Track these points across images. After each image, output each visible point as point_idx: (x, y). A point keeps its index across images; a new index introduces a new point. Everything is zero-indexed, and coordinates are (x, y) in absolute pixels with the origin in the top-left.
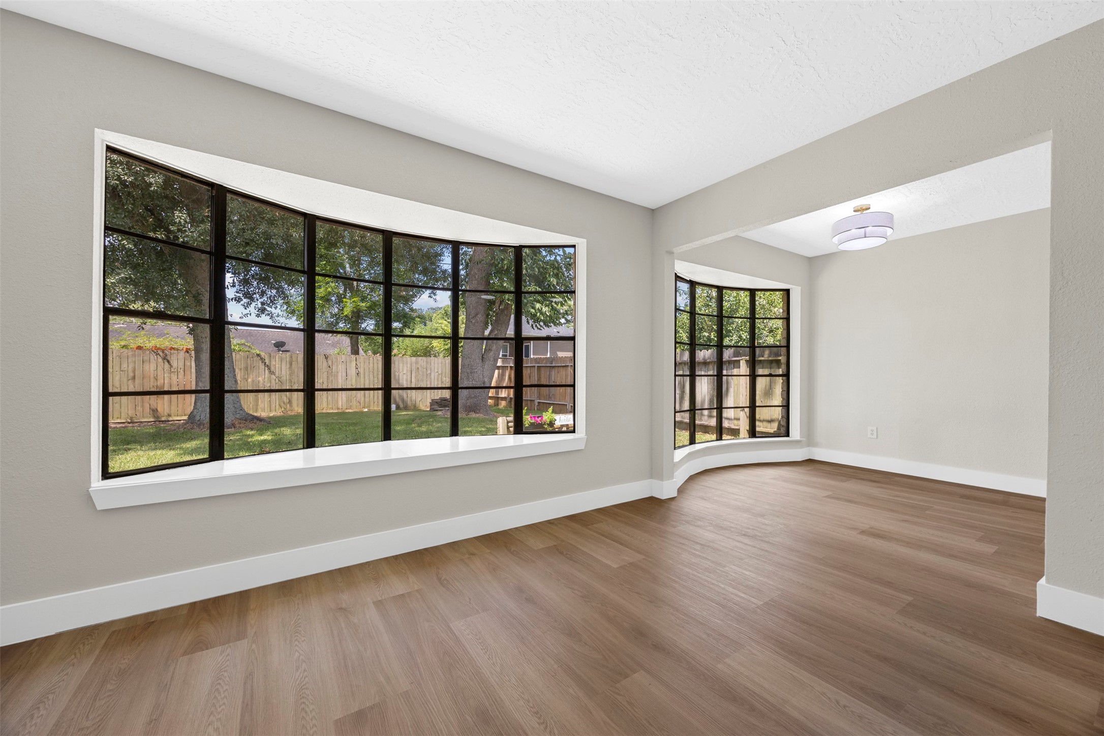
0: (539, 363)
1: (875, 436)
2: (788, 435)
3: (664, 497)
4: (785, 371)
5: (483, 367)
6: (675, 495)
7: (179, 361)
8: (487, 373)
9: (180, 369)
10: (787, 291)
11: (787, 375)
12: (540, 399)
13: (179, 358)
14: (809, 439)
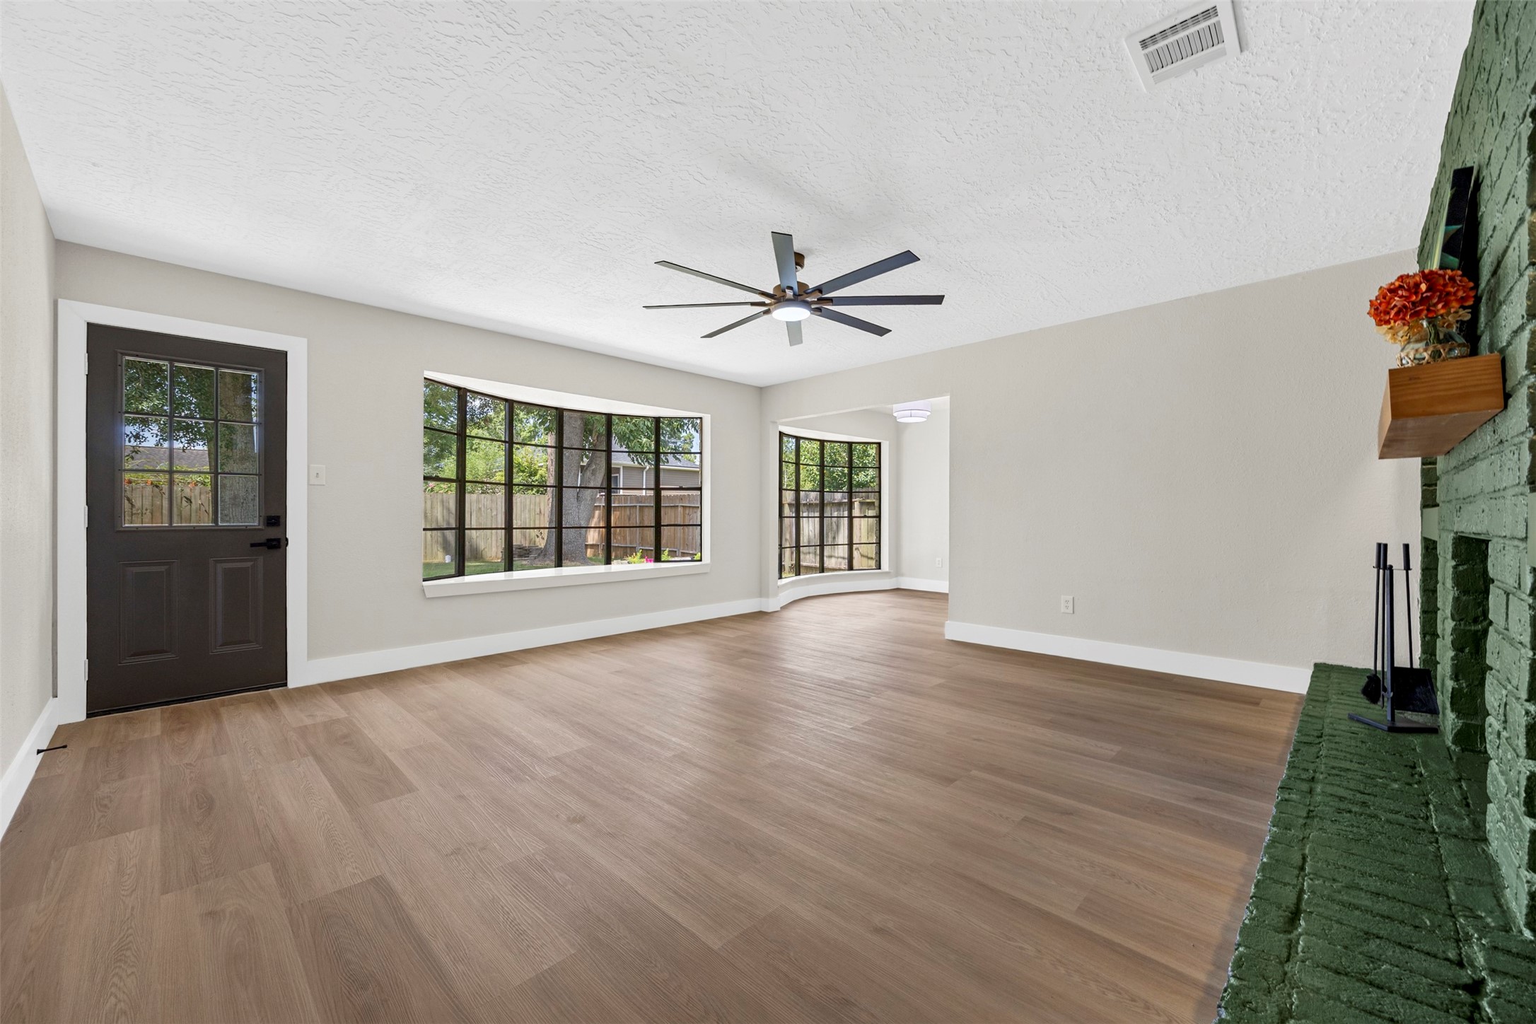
0: (641, 502)
1: (940, 566)
2: (880, 568)
3: (769, 611)
4: (878, 513)
5: (578, 508)
6: (779, 609)
7: (144, 498)
8: (584, 515)
9: (146, 510)
10: (879, 444)
11: (879, 517)
12: (642, 546)
13: (144, 495)
14: (897, 571)
